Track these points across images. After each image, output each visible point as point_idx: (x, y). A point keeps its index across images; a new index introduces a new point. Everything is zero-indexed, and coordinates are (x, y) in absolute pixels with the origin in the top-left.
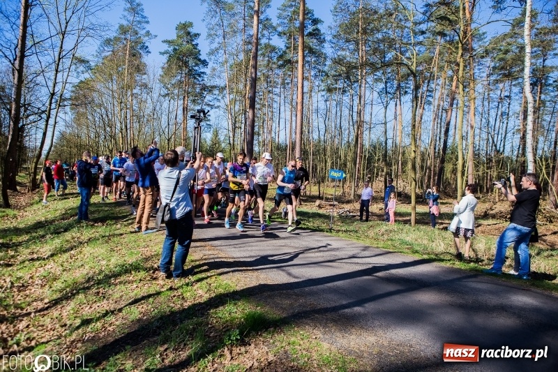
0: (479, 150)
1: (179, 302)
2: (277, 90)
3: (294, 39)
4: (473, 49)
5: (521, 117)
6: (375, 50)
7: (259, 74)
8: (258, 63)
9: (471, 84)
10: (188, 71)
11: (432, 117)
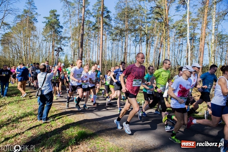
1: (50, 128)
2: (92, 39)
3: (99, 19)
4: (168, 25)
6: (132, 24)
7: (84, 32)
8: (84, 28)
9: (168, 38)
10: (55, 30)
11: (154, 51)
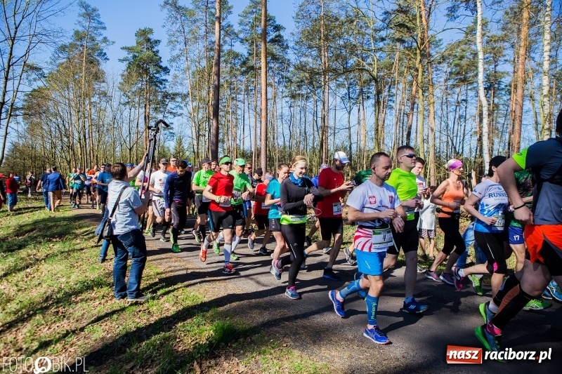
0: (439, 152)
1: (145, 317)
2: (241, 97)
3: (257, 46)
4: (430, 55)
5: (478, 120)
6: (338, 57)
7: (222, 81)
8: (221, 70)
9: (430, 89)
10: (149, 79)
11: (394, 121)
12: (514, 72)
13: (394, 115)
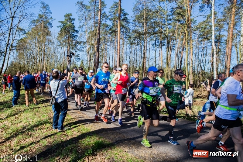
1: (65, 137)
3: (116, 22)
4: (191, 27)
5: (211, 55)
6: (151, 27)
7: (101, 36)
8: (101, 32)
9: (191, 41)
10: (70, 35)
11: (175, 55)
12: (228, 35)
13: (175, 53)
